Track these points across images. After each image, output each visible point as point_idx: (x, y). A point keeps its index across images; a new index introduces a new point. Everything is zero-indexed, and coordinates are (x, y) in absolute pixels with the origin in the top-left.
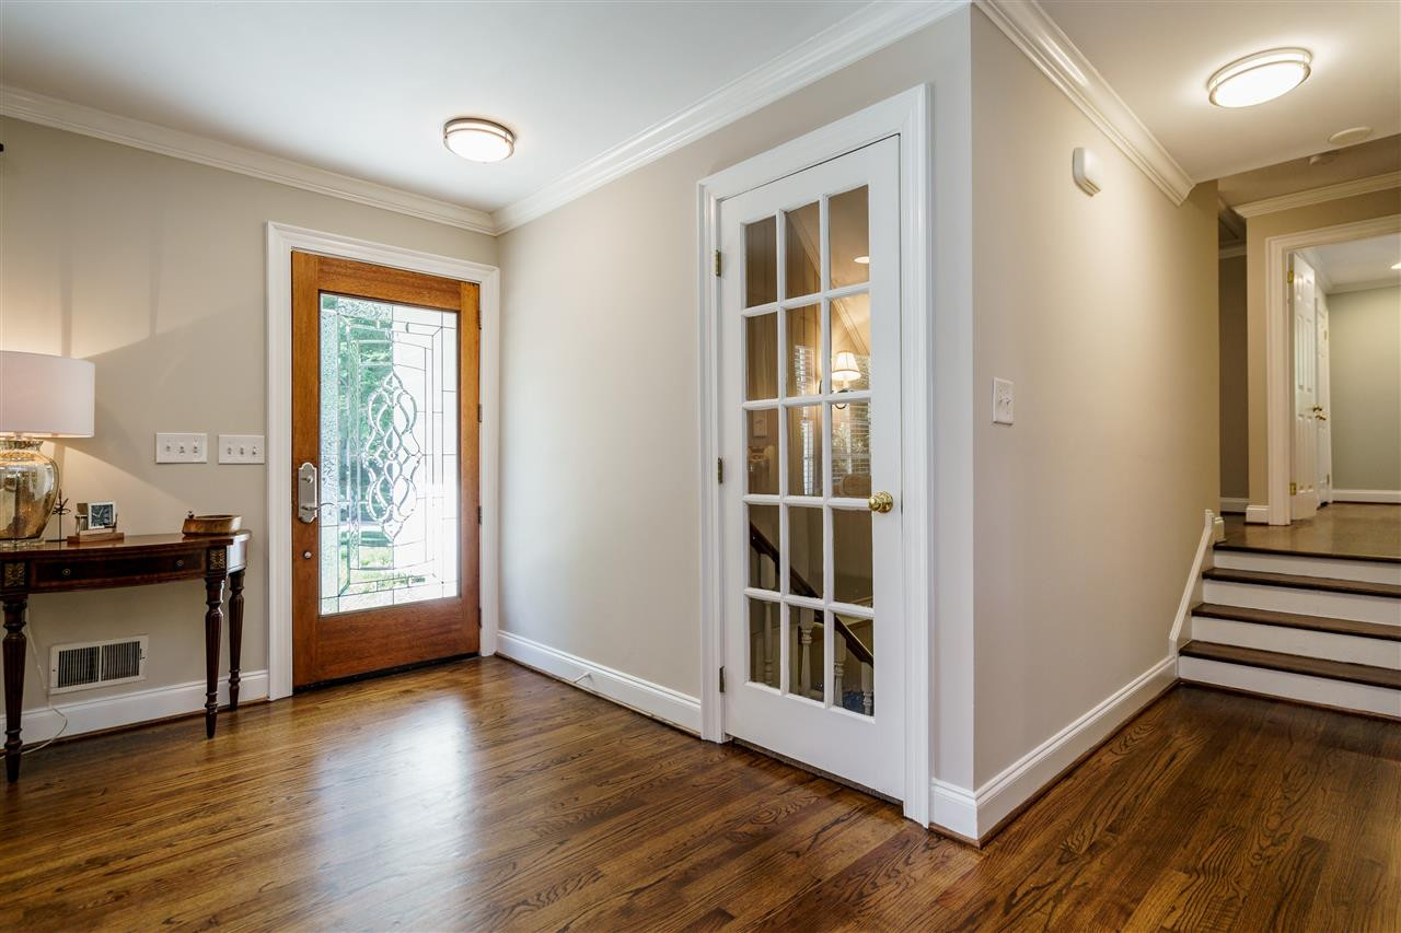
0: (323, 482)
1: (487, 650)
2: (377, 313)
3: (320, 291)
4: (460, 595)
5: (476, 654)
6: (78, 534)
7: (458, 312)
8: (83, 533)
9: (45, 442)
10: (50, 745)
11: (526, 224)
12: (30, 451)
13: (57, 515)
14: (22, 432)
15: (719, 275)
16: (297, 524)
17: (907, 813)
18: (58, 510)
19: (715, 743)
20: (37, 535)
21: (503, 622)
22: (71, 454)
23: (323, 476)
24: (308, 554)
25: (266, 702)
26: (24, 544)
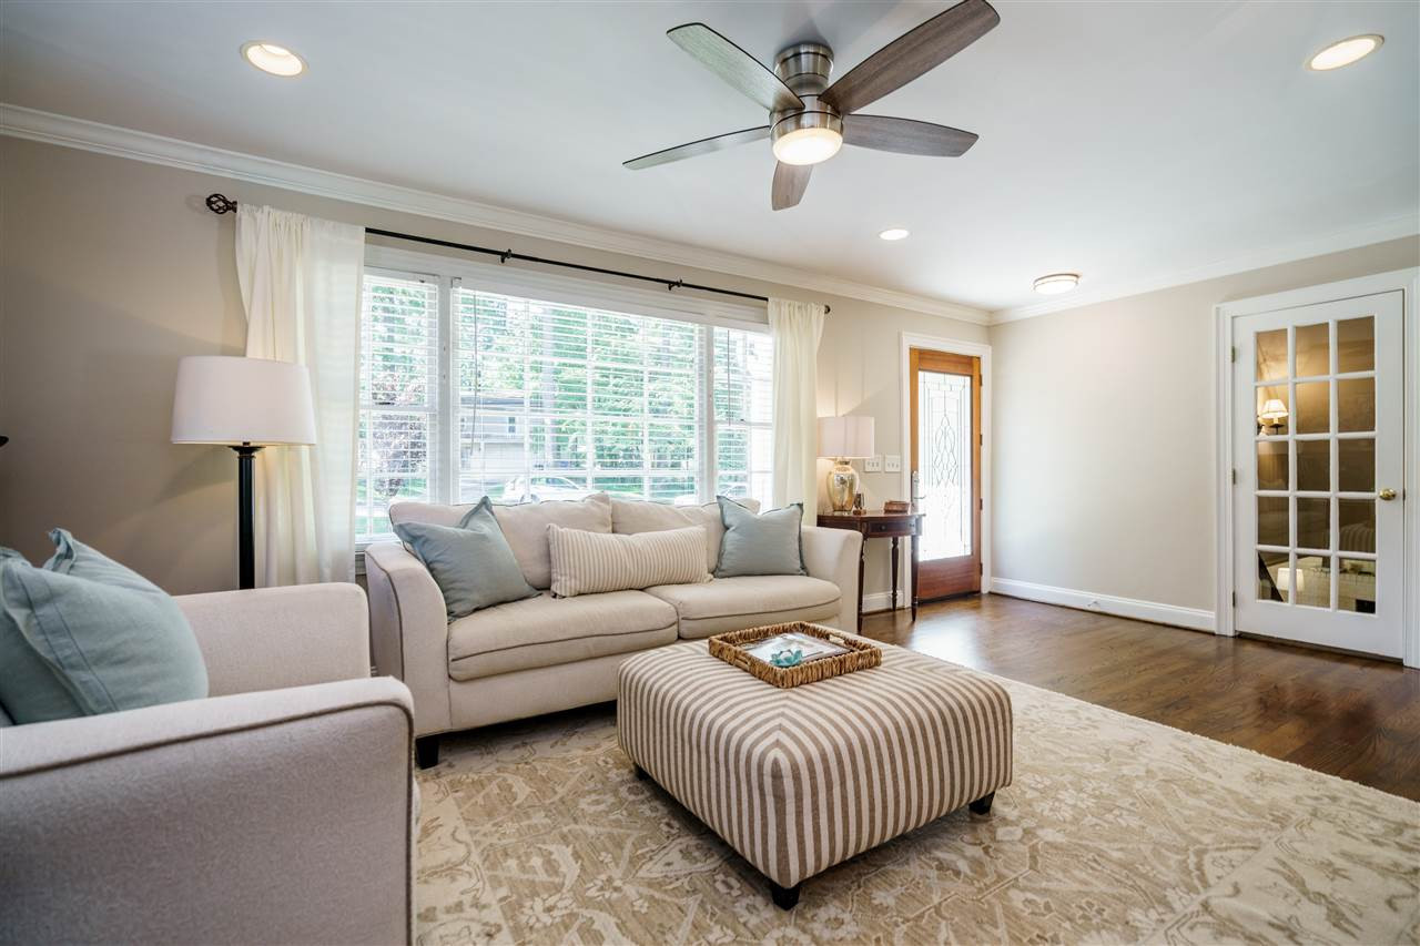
1: (985, 590)
3: (919, 370)
4: (972, 553)
5: (979, 592)
7: (972, 377)
11: (1019, 321)
15: (1233, 360)
17: (1405, 663)
19: (1226, 636)
21: (995, 572)
25: (903, 609)
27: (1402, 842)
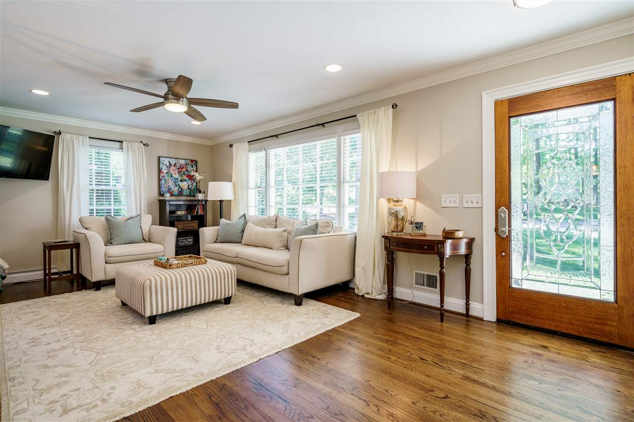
0: (512, 217)
2: (546, 119)
3: (510, 117)
7: (616, 100)
10: (410, 303)
12: (400, 203)
14: (398, 197)
16: (498, 238)
18: (411, 223)
20: (401, 231)
23: (512, 214)
24: (503, 254)
25: (481, 319)
27: (57, 404)
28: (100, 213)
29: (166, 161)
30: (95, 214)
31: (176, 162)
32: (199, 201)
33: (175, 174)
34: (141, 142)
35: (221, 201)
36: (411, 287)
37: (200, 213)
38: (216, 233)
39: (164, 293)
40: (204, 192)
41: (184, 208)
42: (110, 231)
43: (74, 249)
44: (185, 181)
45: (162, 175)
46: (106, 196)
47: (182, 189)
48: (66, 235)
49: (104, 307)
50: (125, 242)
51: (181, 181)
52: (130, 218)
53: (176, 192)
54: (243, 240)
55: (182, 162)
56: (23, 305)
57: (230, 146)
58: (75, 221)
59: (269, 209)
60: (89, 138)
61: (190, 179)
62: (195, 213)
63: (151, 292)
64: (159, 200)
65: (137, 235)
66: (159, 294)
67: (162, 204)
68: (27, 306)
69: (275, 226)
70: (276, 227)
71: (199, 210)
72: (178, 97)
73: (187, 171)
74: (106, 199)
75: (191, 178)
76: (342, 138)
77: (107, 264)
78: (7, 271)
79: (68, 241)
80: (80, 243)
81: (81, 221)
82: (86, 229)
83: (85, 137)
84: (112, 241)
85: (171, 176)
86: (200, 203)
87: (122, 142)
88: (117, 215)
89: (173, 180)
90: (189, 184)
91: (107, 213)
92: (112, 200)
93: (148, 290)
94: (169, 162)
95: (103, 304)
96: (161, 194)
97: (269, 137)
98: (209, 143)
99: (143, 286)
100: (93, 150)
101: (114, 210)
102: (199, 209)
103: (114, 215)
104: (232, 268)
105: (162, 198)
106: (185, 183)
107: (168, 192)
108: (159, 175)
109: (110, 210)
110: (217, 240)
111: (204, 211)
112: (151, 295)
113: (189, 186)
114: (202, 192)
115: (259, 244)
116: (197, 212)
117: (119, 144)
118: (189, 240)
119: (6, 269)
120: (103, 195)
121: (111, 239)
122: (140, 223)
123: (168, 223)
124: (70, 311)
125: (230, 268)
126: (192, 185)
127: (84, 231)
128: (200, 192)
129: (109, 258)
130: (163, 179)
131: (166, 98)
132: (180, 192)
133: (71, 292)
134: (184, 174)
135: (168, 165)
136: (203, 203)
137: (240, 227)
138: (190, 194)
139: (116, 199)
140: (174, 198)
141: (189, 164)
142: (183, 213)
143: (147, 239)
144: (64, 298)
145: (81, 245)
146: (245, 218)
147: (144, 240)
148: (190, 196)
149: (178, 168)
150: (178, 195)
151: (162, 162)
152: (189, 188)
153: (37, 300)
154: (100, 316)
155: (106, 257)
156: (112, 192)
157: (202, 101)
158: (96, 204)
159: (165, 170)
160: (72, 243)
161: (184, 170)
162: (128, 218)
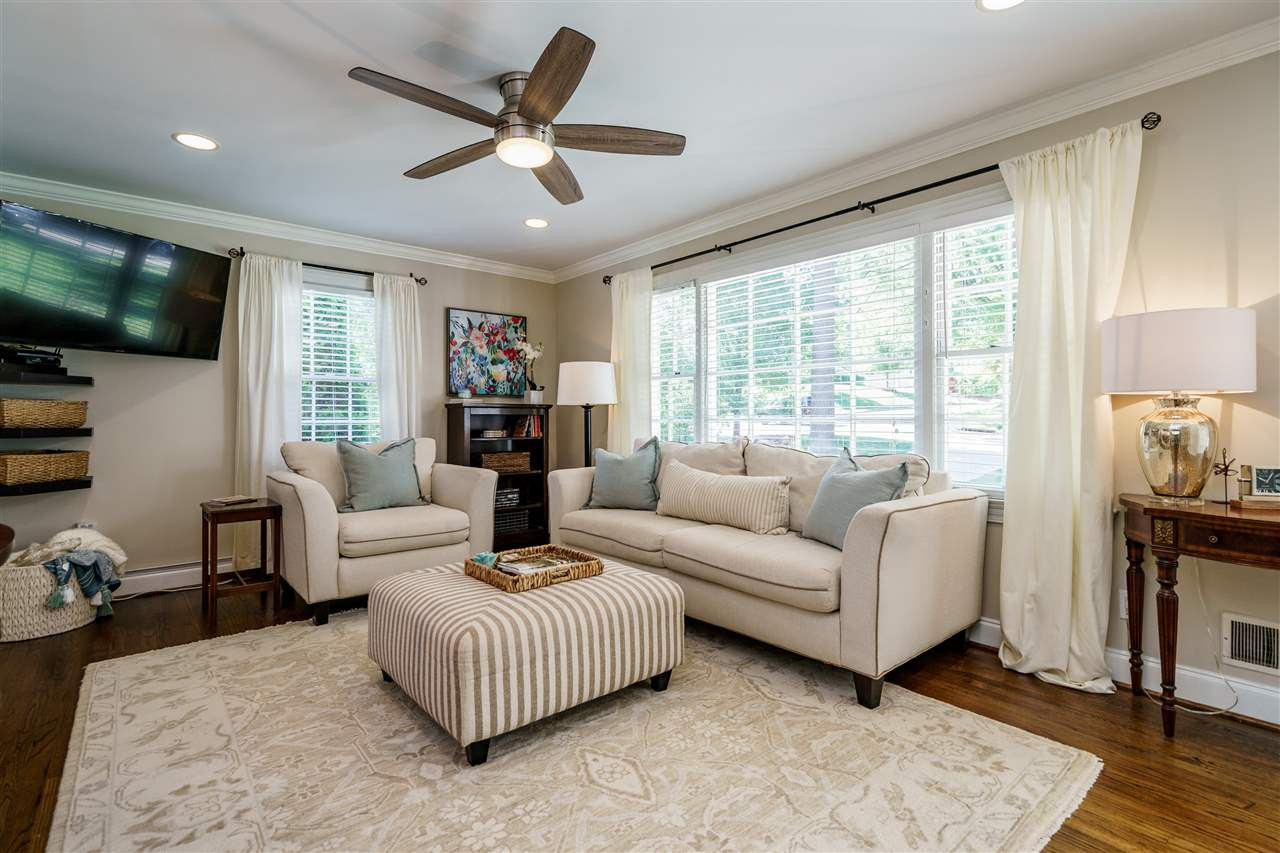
6: (1241, 498)
8: (1245, 498)
9: (1203, 398)
12: (1188, 409)
13: (1222, 476)
14: (1180, 390)
18: (1223, 470)
20: (1195, 495)
22: (1239, 409)
26: (1182, 502)
28: (325, 434)
29: (461, 319)
30: (313, 437)
31: (483, 319)
32: (532, 407)
33: (481, 347)
34: (411, 275)
35: (587, 408)
36: (1218, 665)
37: (533, 435)
38: (587, 486)
39: (513, 672)
40: (543, 388)
41: (498, 422)
42: (348, 477)
43: (269, 521)
44: (502, 362)
45: (453, 348)
46: (338, 396)
47: (494, 381)
48: (252, 484)
49: (340, 683)
50: (381, 504)
51: (494, 362)
52: (392, 447)
53: (483, 387)
54: (660, 504)
55: (496, 320)
56: (148, 668)
57: (605, 281)
58: (272, 454)
59: (706, 427)
60: (304, 264)
61: (511, 359)
62: (524, 434)
63: (477, 670)
64: (446, 406)
65: (408, 488)
66: (499, 676)
67: (454, 413)
68: (157, 669)
69: (741, 468)
70: (745, 472)
71: (532, 429)
72: (533, 121)
73: (506, 340)
74: (338, 402)
75: (513, 355)
76: (937, 235)
77: (344, 561)
78: (122, 571)
79: (256, 501)
80: (284, 507)
81: (284, 452)
82: (296, 471)
83: (294, 263)
84: (354, 501)
85: (473, 352)
86: (535, 410)
87: (372, 274)
88: (359, 440)
89: (477, 359)
90: (510, 368)
91: (339, 434)
92: (350, 405)
93: (470, 665)
94: (469, 320)
95: (335, 671)
96: (451, 393)
97: (713, 250)
98: (550, 278)
99: (456, 653)
100: (311, 294)
101: (354, 427)
102: (532, 426)
103: (354, 439)
104: (672, 588)
105: (453, 401)
106: (501, 367)
107: (466, 387)
108: (448, 350)
109: (345, 427)
110: (590, 499)
111: (542, 431)
112: (478, 679)
113: (509, 373)
114: (538, 388)
115: (709, 517)
116: (528, 432)
117: (363, 279)
118: (510, 496)
119: (120, 566)
120: (333, 394)
121: (352, 496)
122: (414, 458)
123: (467, 457)
124: (255, 693)
125: (669, 589)
126: (516, 373)
127: (292, 478)
128: (534, 387)
129: (347, 546)
130: (456, 357)
131: (500, 124)
132: (491, 386)
133: (260, 625)
134: (499, 347)
135: (466, 326)
136: (542, 411)
137: (646, 470)
138: (512, 391)
139: (358, 403)
140: (479, 401)
141: (509, 325)
142: (499, 434)
143: (429, 497)
144: (244, 646)
145: (284, 512)
146: (657, 448)
147: (423, 498)
148: (511, 396)
149: (486, 335)
150: (487, 395)
151: (454, 319)
152: (509, 380)
153: (180, 650)
154: (332, 717)
155: (342, 542)
156: (350, 388)
157: (593, 134)
158: (317, 414)
159: (459, 339)
160: (264, 505)
161: (499, 338)
162: (385, 447)
